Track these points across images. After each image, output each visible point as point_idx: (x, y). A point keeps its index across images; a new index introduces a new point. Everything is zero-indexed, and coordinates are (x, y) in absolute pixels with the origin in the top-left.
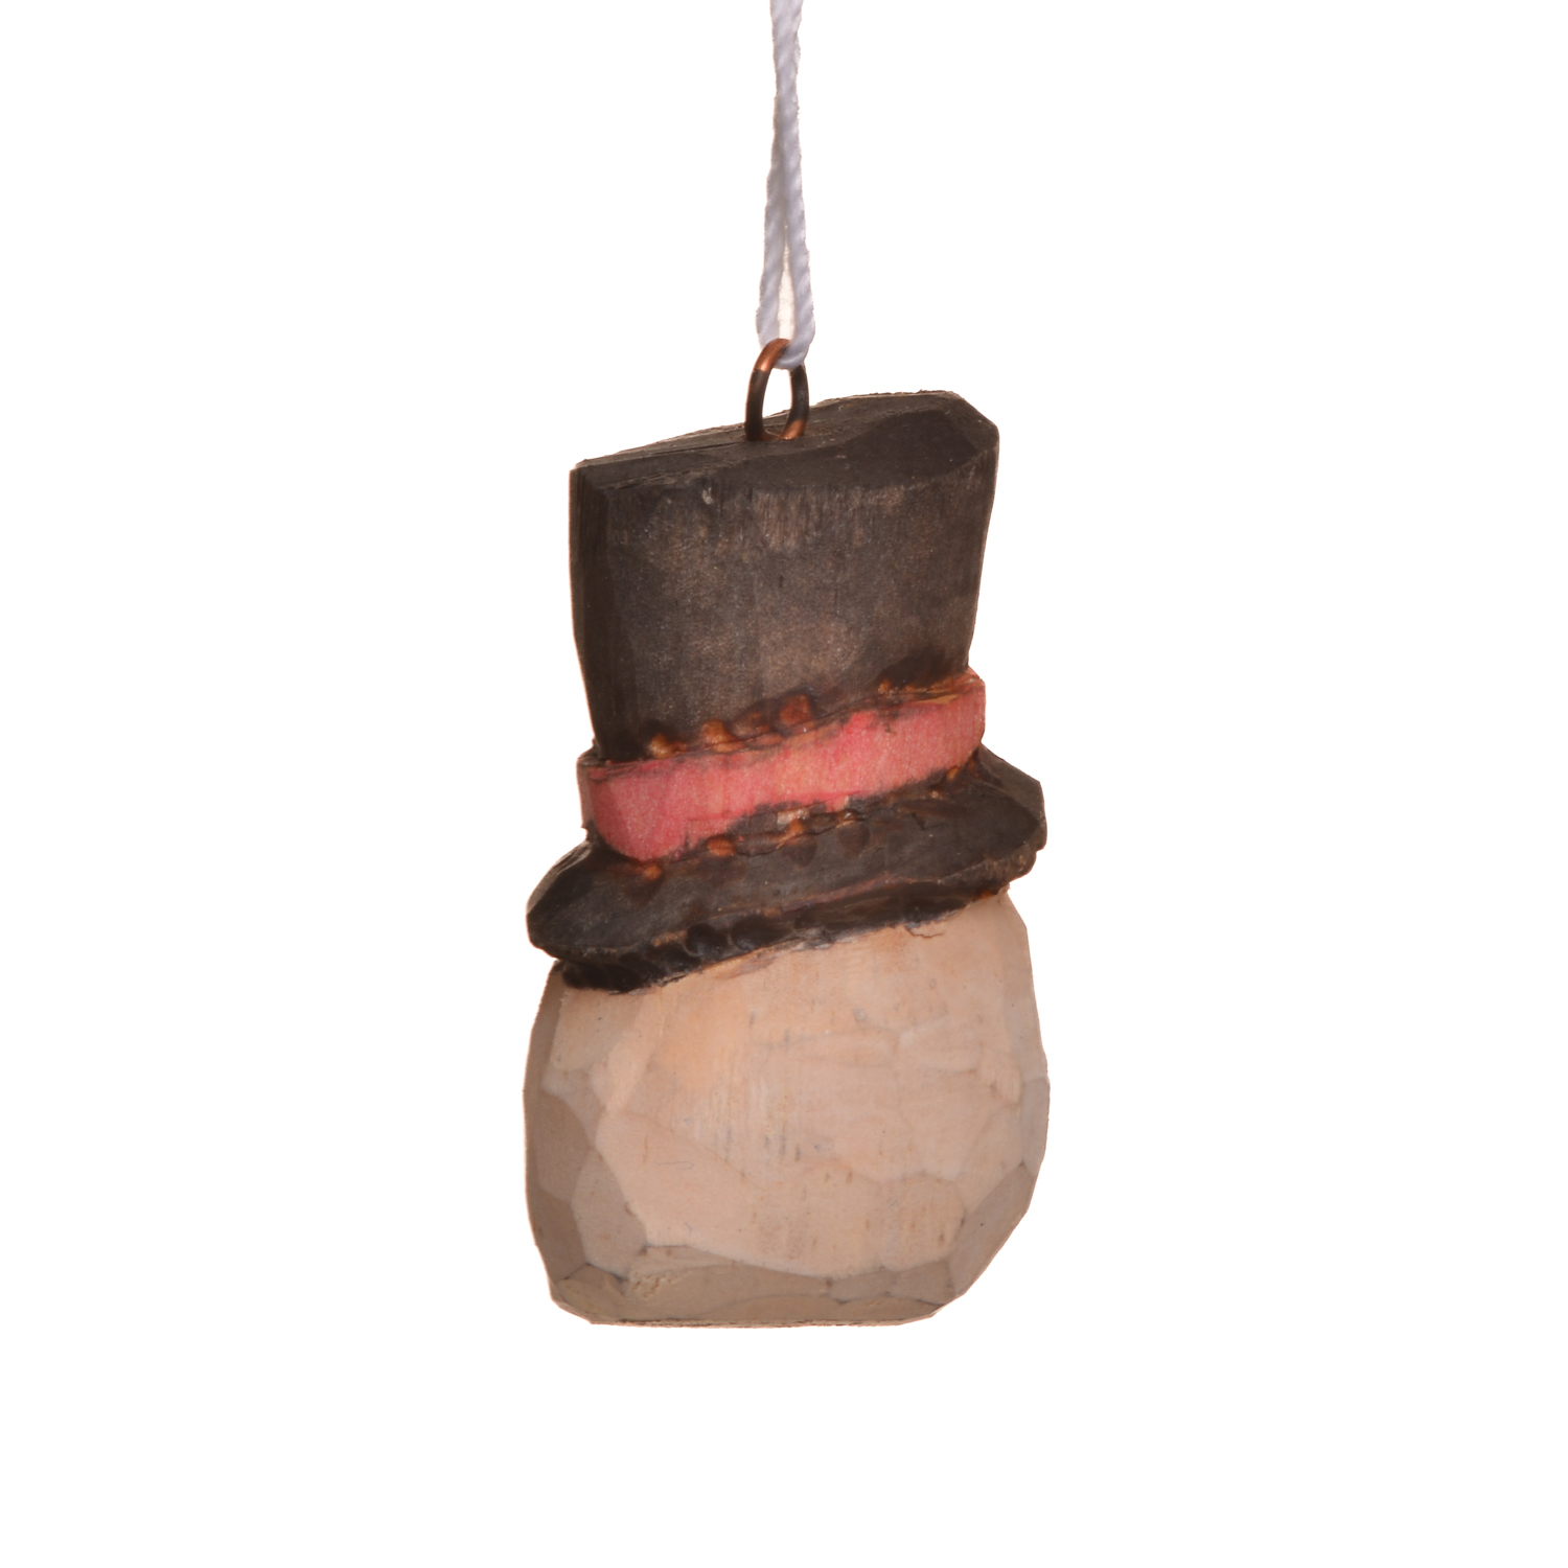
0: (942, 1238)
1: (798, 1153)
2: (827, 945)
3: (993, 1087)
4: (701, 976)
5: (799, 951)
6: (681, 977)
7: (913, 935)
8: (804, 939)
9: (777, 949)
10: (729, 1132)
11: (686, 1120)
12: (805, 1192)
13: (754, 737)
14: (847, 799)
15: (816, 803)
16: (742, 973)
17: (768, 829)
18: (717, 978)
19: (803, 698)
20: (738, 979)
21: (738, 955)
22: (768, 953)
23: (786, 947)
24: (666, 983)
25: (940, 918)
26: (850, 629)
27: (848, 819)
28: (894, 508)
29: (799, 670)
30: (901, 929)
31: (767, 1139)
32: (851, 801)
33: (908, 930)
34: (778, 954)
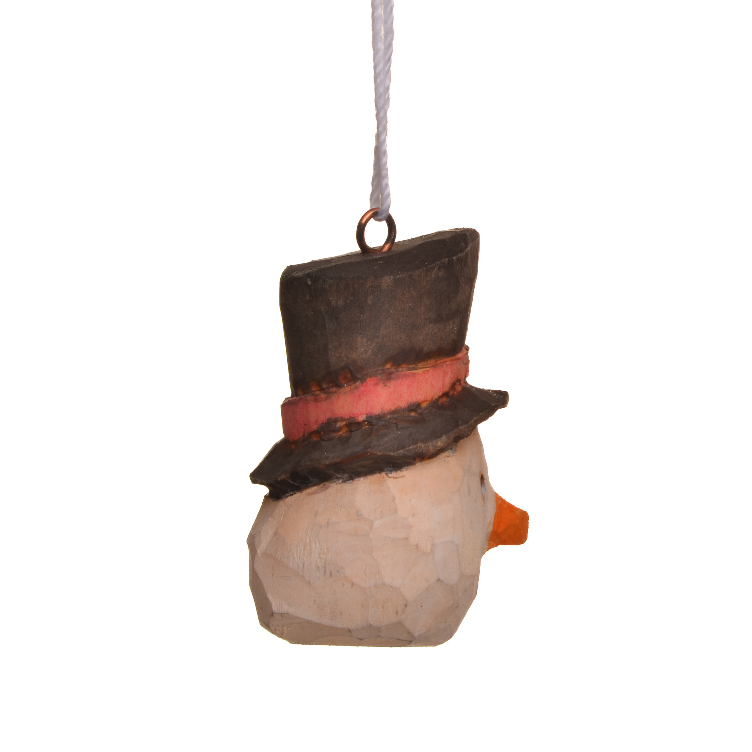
0: (397, 612)
1: (331, 574)
2: (351, 481)
3: (417, 546)
4: (301, 494)
5: (340, 483)
6: (294, 494)
7: (389, 477)
8: (342, 478)
9: (331, 483)
10: (304, 564)
11: (287, 558)
12: (335, 591)
13: (329, 388)
14: (365, 415)
15: (351, 418)
16: (316, 493)
17: (332, 429)
18: (307, 495)
19: (347, 371)
20: (314, 495)
21: (315, 485)
22: (327, 484)
23: (335, 482)
24: (288, 496)
25: (402, 469)
26: (368, 340)
27: (367, 425)
28: (388, 286)
29: (345, 359)
30: (383, 474)
31: (319, 567)
32: (367, 417)
33: (386, 474)
34: (331, 485)
